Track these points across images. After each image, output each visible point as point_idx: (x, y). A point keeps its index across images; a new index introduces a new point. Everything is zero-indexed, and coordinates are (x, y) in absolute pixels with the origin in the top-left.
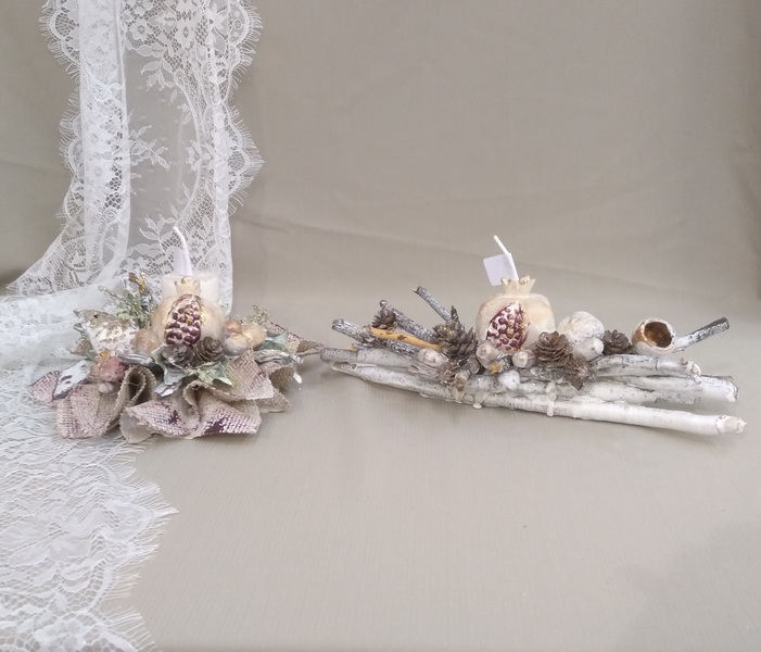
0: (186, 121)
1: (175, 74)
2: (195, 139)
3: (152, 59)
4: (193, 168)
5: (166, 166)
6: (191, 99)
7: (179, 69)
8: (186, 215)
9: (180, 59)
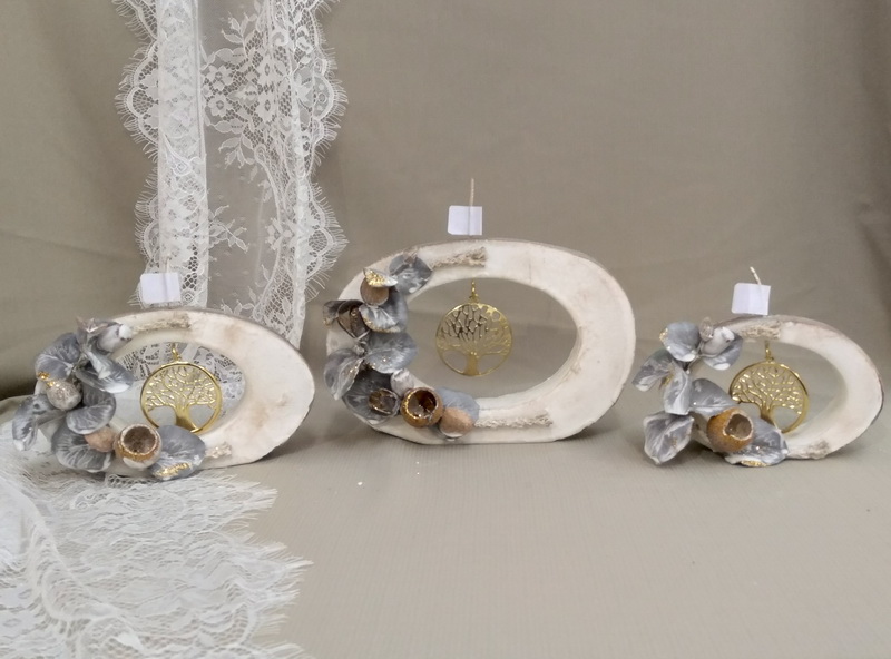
1: (255, 150)
2: (275, 216)
4: (273, 248)
5: (245, 248)
6: (273, 175)
7: (260, 144)
8: (264, 299)
9: (261, 134)
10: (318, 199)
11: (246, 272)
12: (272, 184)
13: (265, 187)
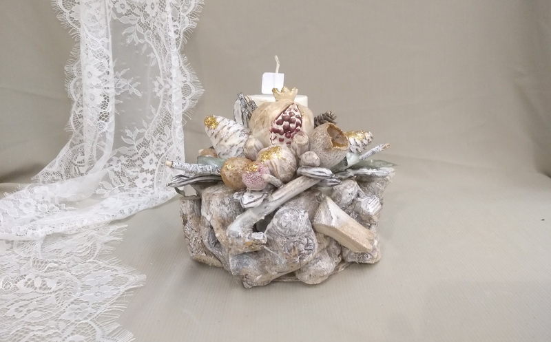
0: (153, 64)
1: (145, 34)
2: (159, 75)
3: (130, 25)
5: (139, 95)
6: (156, 49)
7: (148, 30)
8: (153, 126)
9: (149, 24)
10: (185, 64)
11: (140, 110)
12: (156, 55)
13: (152, 57)
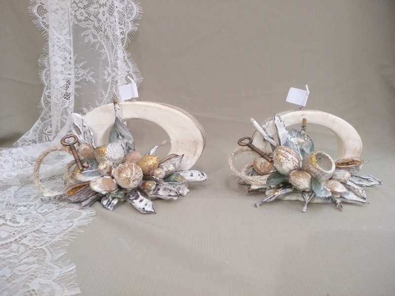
0: (104, 57)
1: (98, 35)
2: (108, 66)
3: (87, 29)
4: (107, 81)
5: (94, 81)
6: (107, 46)
7: (100, 32)
9: (101, 28)
10: (129, 58)
12: (106, 51)
13: (103, 52)
